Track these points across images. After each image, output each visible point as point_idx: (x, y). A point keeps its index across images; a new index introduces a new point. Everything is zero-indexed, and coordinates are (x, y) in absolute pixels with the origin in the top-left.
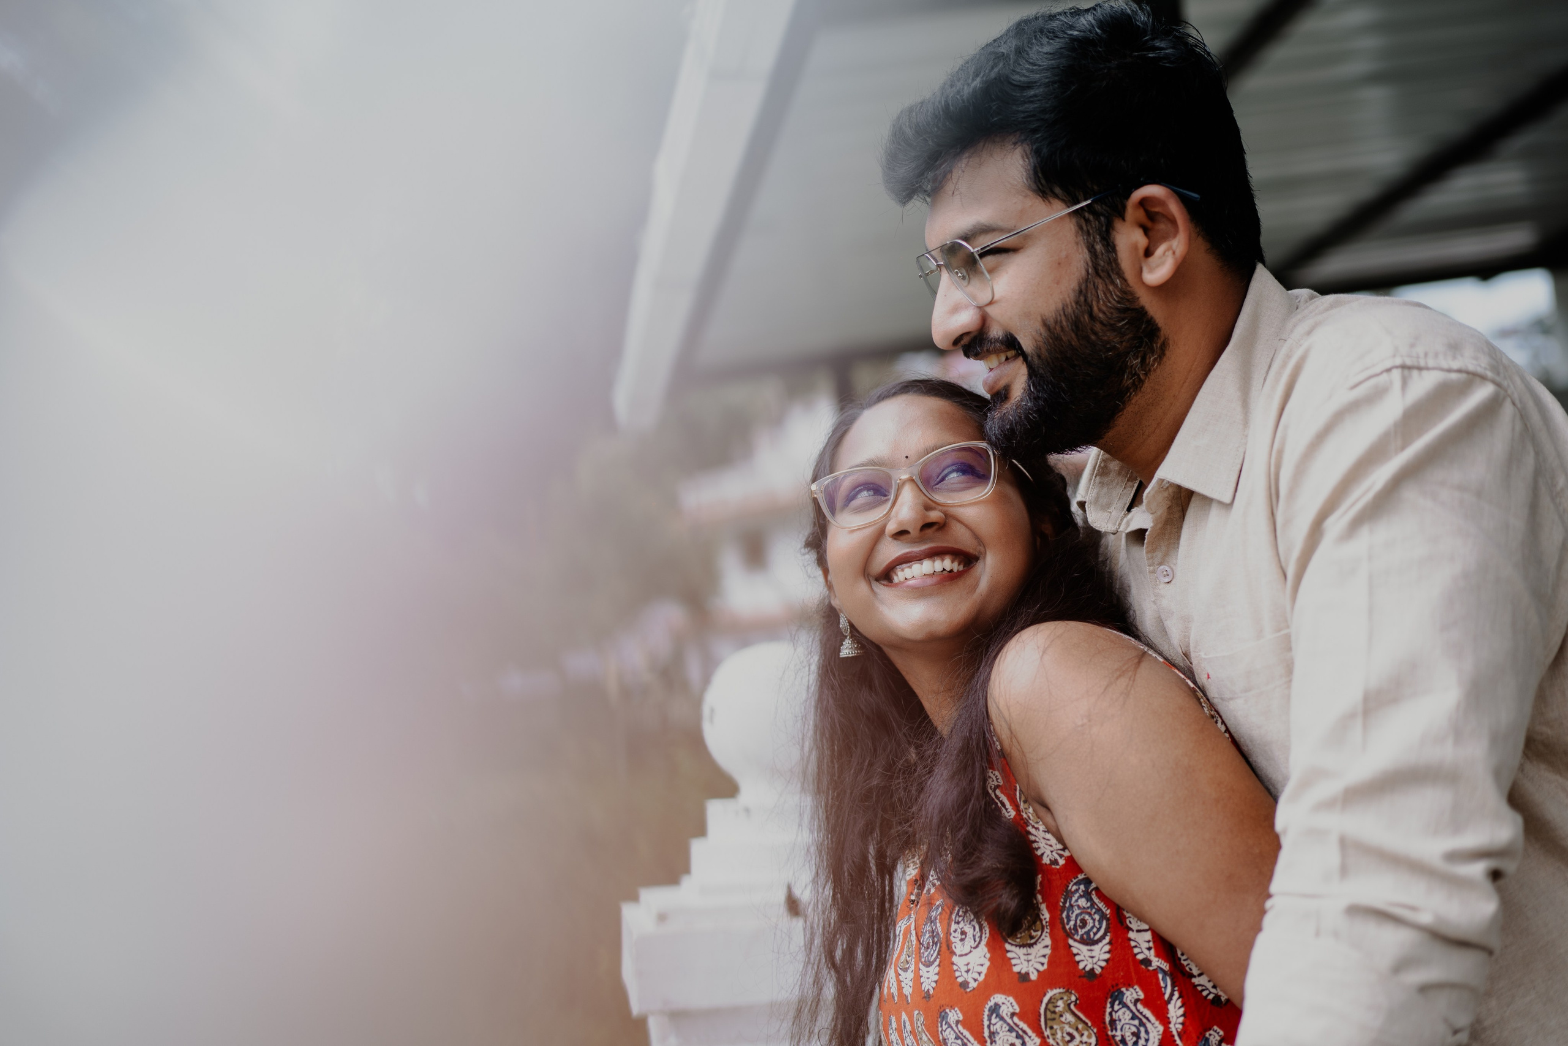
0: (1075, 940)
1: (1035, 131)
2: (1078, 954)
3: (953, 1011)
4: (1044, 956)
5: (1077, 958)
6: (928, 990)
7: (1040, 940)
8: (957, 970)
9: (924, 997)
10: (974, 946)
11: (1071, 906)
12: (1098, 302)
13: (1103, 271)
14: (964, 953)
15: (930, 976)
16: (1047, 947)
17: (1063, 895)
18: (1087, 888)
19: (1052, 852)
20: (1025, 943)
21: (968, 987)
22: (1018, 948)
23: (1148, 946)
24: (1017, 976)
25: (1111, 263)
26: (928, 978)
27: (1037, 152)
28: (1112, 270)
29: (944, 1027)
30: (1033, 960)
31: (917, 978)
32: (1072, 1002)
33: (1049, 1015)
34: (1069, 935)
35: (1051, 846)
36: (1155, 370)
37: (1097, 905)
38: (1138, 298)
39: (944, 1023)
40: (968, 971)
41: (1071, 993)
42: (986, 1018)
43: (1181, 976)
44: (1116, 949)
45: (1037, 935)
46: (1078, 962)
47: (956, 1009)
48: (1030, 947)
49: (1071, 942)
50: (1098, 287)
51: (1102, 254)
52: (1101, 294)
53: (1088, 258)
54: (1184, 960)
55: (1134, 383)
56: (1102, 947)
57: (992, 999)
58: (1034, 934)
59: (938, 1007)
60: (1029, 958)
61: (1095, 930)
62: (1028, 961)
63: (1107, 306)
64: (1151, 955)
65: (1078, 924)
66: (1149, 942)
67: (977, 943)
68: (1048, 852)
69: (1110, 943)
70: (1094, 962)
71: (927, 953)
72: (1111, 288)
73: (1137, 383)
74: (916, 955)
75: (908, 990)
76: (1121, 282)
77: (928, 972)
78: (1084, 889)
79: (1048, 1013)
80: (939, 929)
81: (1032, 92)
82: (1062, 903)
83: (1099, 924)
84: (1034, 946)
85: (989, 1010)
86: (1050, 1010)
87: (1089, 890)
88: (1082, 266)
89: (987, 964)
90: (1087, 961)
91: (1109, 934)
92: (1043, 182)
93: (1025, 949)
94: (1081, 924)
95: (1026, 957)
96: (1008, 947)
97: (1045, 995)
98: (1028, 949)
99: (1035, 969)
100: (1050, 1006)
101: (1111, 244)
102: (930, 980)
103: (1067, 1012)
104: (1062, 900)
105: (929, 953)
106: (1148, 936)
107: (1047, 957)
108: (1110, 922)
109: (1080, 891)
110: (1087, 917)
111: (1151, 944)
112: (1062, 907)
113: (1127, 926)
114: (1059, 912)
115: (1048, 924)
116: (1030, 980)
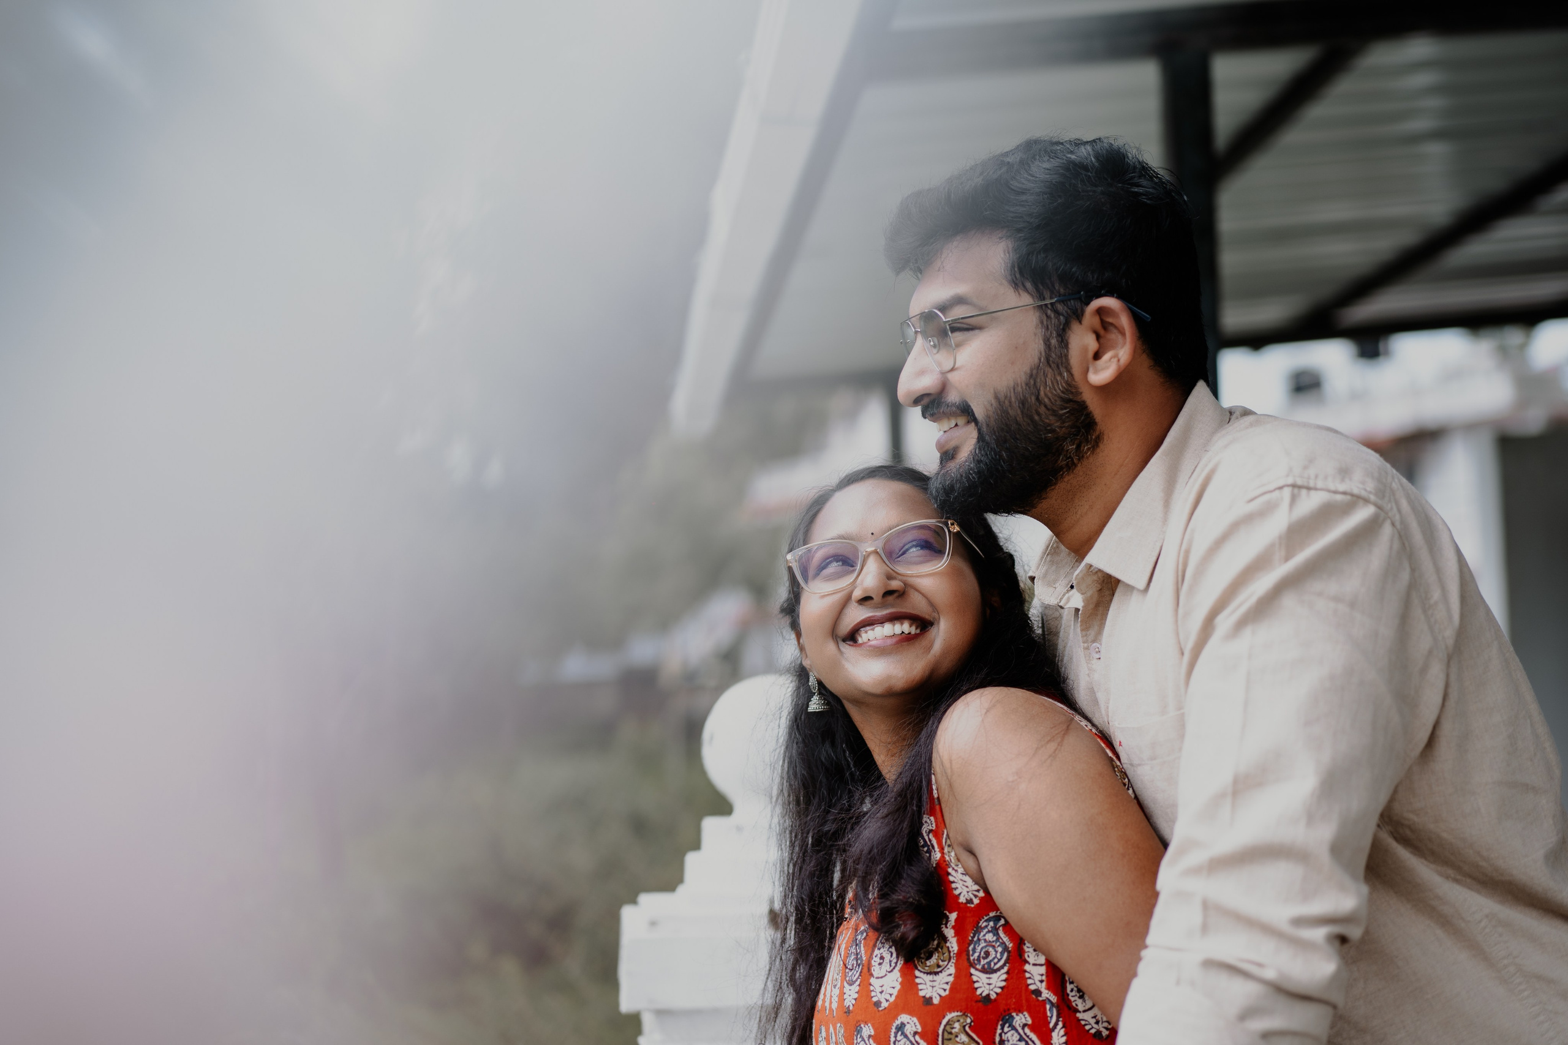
0: (977, 969)
1: (1019, 230)
2: (977, 981)
3: (866, 1026)
4: (947, 983)
5: (976, 985)
6: (849, 1006)
7: (945, 969)
8: (873, 991)
9: (846, 1012)
10: (890, 970)
11: (979, 940)
12: (1046, 388)
13: (1053, 362)
14: (880, 976)
15: (852, 993)
16: (950, 975)
17: (973, 930)
18: (995, 924)
19: (968, 892)
20: (932, 971)
21: (881, 1007)
22: (925, 975)
23: (1040, 979)
24: (922, 999)
25: (1062, 357)
26: (850, 996)
27: (1017, 250)
28: (1062, 363)
29: (859, 1040)
30: (938, 986)
31: (842, 994)
32: (967, 1024)
33: (946, 1036)
34: (972, 965)
35: (967, 887)
36: (1087, 458)
37: (1002, 939)
38: (1081, 393)
39: (859, 1036)
40: (881, 992)
41: (967, 1016)
42: (893, 1034)
43: (1066, 1010)
44: (1012, 978)
45: (944, 965)
46: (977, 989)
47: (869, 1025)
48: (936, 975)
49: (973, 971)
50: (1047, 375)
51: (1055, 348)
52: (1049, 382)
54: (1072, 996)
55: (1067, 465)
56: (1000, 976)
57: (899, 1018)
58: (941, 963)
59: (855, 1022)
60: (934, 985)
61: (996, 960)
62: (933, 987)
63: (1053, 394)
64: (1043, 987)
65: (981, 956)
66: (1042, 975)
67: (892, 968)
68: (965, 893)
69: (1007, 973)
70: (991, 988)
71: (852, 973)
72: (1059, 378)
73: (1070, 466)
74: (842, 974)
75: (835, 1006)
76: (1067, 375)
77: (850, 990)
78: (993, 925)
79: (946, 1034)
80: (863, 952)
81: (1024, 198)
82: (972, 937)
83: (1000, 956)
84: (940, 974)
85: (896, 1028)
86: (947, 1031)
87: (997, 927)
88: (1036, 354)
89: (898, 987)
90: (985, 987)
91: (1007, 965)
92: (1018, 275)
93: (932, 976)
94: (984, 956)
95: (931, 984)
96: (917, 973)
97: (944, 1017)
98: (934, 976)
99: (938, 994)
100: (948, 1028)
101: (1065, 341)
102: (851, 997)
103: (962, 1033)
104: (972, 935)
105: (853, 973)
106: (1043, 970)
107: (949, 984)
108: (1011, 954)
109: (989, 927)
110: (991, 949)
111: (1044, 978)
112: (970, 941)
113: (1025, 959)
114: (967, 946)
115: (955, 955)
116: (932, 1004)
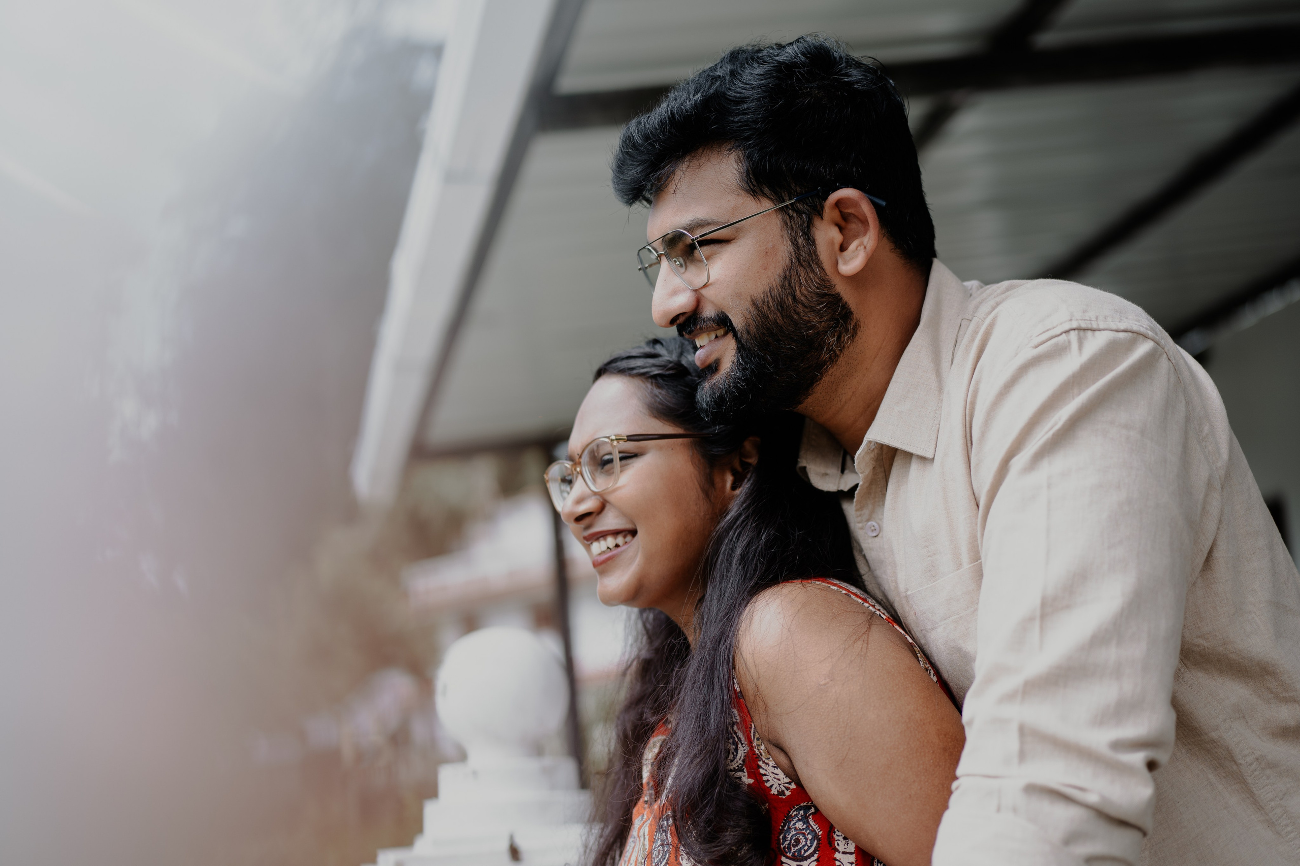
0: (789, 857)
1: (748, 139)
12: (800, 287)
13: (804, 261)
18: (806, 812)
19: (780, 784)
25: (811, 254)
27: (749, 157)
28: (812, 260)
34: (783, 853)
35: (778, 778)
36: (848, 347)
37: (812, 826)
38: (834, 285)
49: (785, 859)
50: (800, 274)
51: (804, 247)
52: (802, 280)
53: (792, 250)
55: (830, 357)
56: (810, 864)
63: (808, 291)
65: (792, 843)
66: (851, 861)
68: (776, 784)
69: (819, 858)
72: (812, 275)
73: (833, 357)
76: (819, 271)
81: (745, 106)
83: (811, 842)
87: (807, 814)
88: (787, 256)
91: (818, 850)
92: (755, 183)
94: (795, 843)
101: (811, 238)
104: (782, 824)
106: (852, 857)
108: (820, 840)
109: (799, 815)
110: (801, 836)
112: (781, 830)
113: (835, 846)
